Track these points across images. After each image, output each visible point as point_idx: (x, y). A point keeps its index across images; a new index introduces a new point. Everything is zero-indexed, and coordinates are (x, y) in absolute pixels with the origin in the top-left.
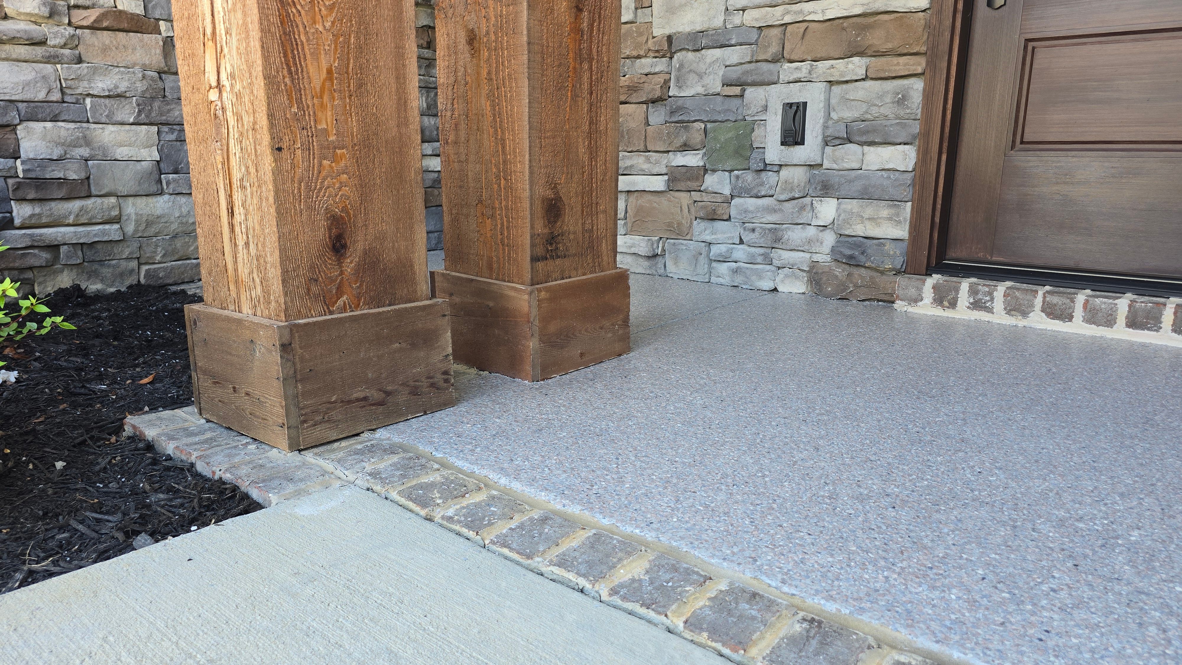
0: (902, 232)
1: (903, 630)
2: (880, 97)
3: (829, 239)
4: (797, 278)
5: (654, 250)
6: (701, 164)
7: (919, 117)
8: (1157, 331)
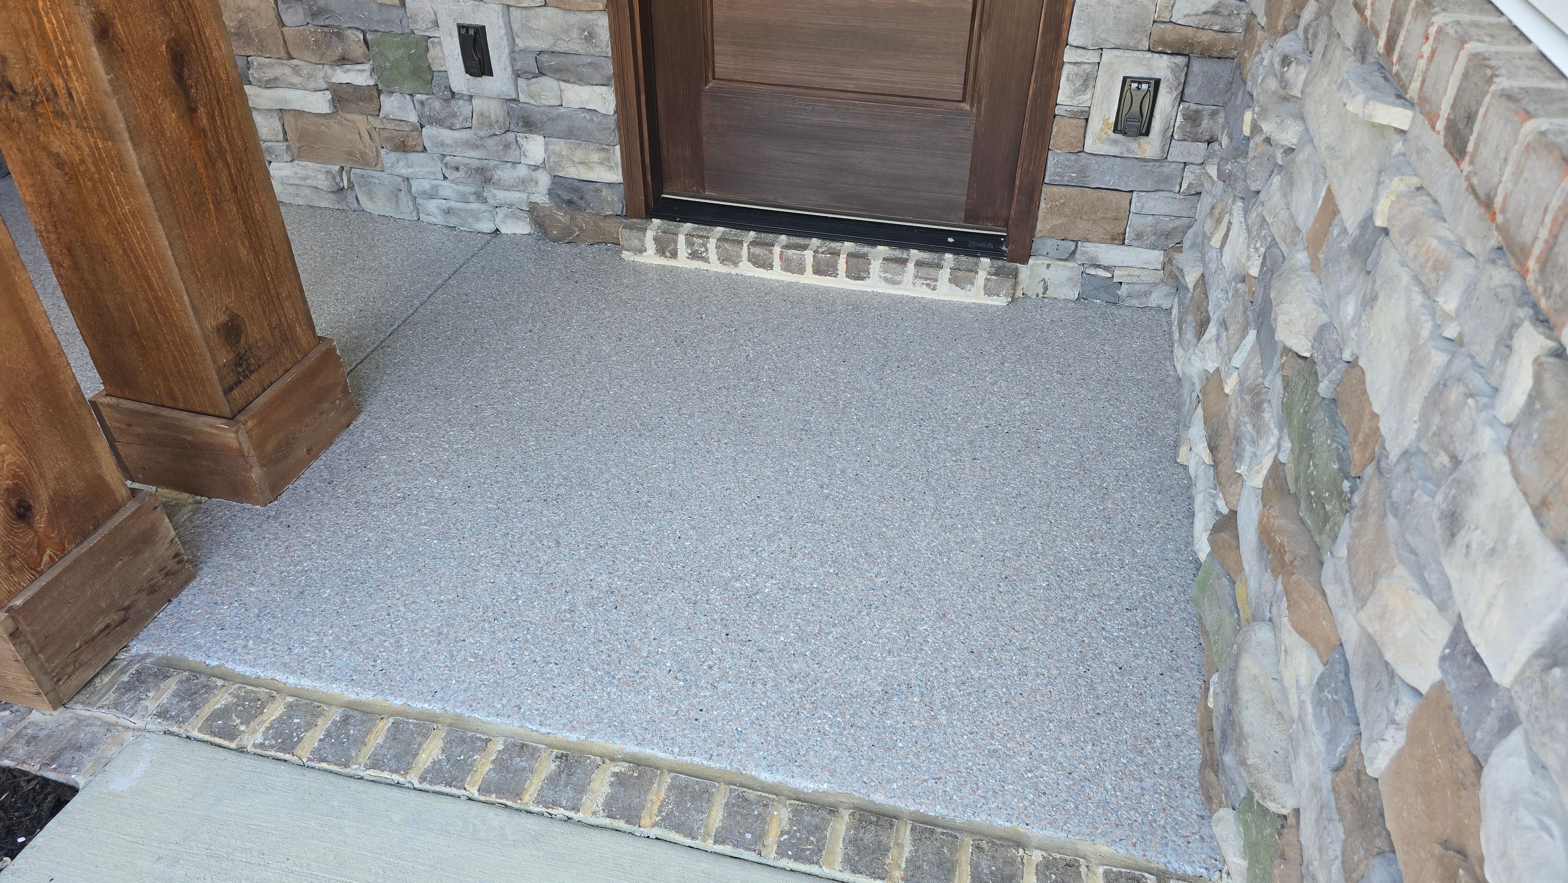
0: (617, 176)
1: (617, 742)
2: (566, 31)
3: (544, 180)
4: (518, 218)
5: (337, 184)
6: (372, 83)
7: (610, 55)
8: (835, 277)
